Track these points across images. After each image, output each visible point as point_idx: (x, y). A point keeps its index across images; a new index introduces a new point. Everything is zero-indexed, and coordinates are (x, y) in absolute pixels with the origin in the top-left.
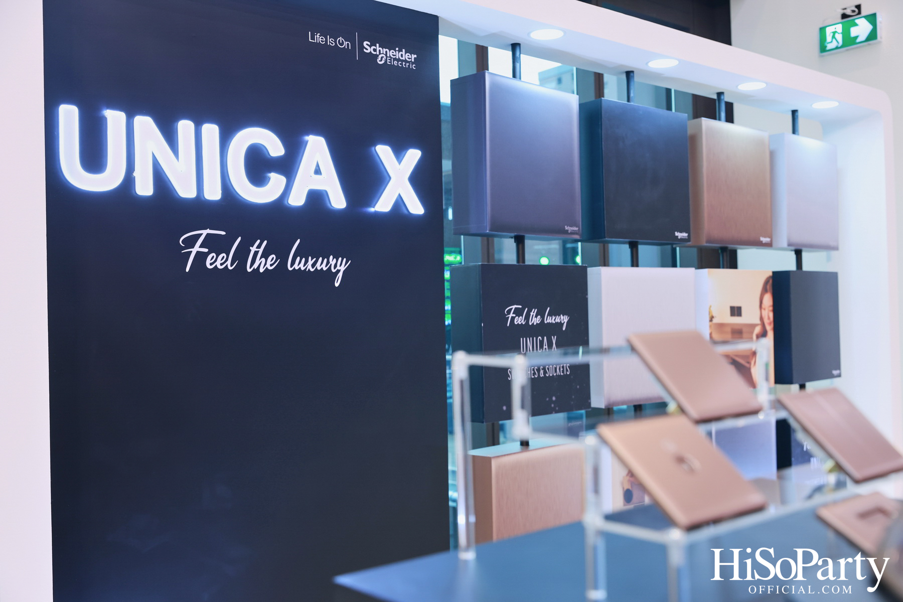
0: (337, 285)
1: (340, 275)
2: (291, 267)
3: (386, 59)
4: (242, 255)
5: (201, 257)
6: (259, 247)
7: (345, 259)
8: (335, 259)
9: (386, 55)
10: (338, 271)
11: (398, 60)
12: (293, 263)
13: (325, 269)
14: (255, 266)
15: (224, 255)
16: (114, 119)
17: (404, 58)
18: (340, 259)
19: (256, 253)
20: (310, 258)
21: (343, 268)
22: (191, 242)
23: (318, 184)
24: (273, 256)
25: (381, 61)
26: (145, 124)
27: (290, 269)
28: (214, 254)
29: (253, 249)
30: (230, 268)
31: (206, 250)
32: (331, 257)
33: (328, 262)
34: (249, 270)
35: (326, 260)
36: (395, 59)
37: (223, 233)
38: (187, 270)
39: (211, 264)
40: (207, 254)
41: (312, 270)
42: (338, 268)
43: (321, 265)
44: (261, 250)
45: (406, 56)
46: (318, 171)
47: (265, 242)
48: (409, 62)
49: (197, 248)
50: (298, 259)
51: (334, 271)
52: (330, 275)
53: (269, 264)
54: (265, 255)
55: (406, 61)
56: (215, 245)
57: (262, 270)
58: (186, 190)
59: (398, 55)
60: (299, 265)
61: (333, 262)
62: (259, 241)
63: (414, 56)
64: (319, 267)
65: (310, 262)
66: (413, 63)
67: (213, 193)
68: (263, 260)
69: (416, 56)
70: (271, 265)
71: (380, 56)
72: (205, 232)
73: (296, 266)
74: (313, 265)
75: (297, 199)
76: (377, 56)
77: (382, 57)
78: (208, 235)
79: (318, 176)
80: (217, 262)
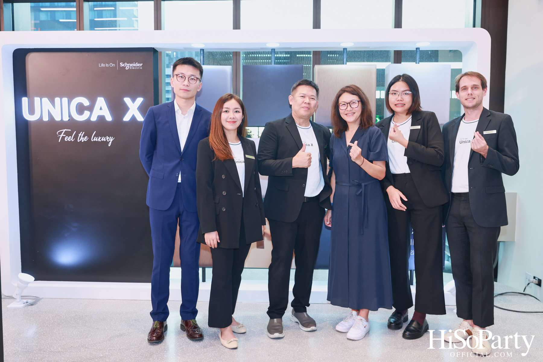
0: (109, 146)
1: (111, 143)
2: (93, 140)
3: (129, 67)
4: (76, 137)
5: (63, 138)
6: (82, 134)
7: (112, 137)
8: (109, 137)
9: (129, 66)
10: (110, 141)
11: (135, 67)
12: (93, 139)
13: (105, 140)
14: (80, 140)
15: (70, 137)
16: (37, 100)
17: (137, 66)
18: (111, 137)
19: (81, 136)
20: (99, 137)
21: (111, 140)
22: (60, 133)
23: (101, 113)
24: (87, 137)
25: (127, 68)
26: (45, 100)
27: (92, 141)
28: (67, 137)
29: (80, 135)
30: (72, 141)
31: (65, 135)
32: (107, 137)
33: (106, 138)
34: (78, 141)
35: (105, 138)
36: (133, 67)
37: (70, 130)
38: (59, 141)
39: (67, 140)
40: (65, 136)
41: (100, 141)
42: (110, 140)
43: (104, 139)
44: (82, 135)
45: (138, 65)
46: (101, 109)
47: (84, 133)
48: (139, 67)
49: (62, 135)
50: (95, 137)
51: (108, 141)
52: (107, 143)
53: (85, 139)
54: (84, 137)
55: (138, 67)
56: (68, 134)
57: (83, 141)
58: (58, 118)
59: (134, 65)
60: (96, 139)
61: (108, 138)
62: (81, 132)
63: (141, 64)
64: (102, 140)
65: (100, 138)
66: (141, 67)
67: (66, 118)
68: (83, 138)
69: (142, 64)
70: (86, 140)
71: (127, 67)
72: (64, 130)
73: (94, 140)
74: (100, 139)
75: (94, 118)
76: (126, 67)
77: (128, 67)
78: (65, 131)
79: (101, 111)
80: (68, 139)
